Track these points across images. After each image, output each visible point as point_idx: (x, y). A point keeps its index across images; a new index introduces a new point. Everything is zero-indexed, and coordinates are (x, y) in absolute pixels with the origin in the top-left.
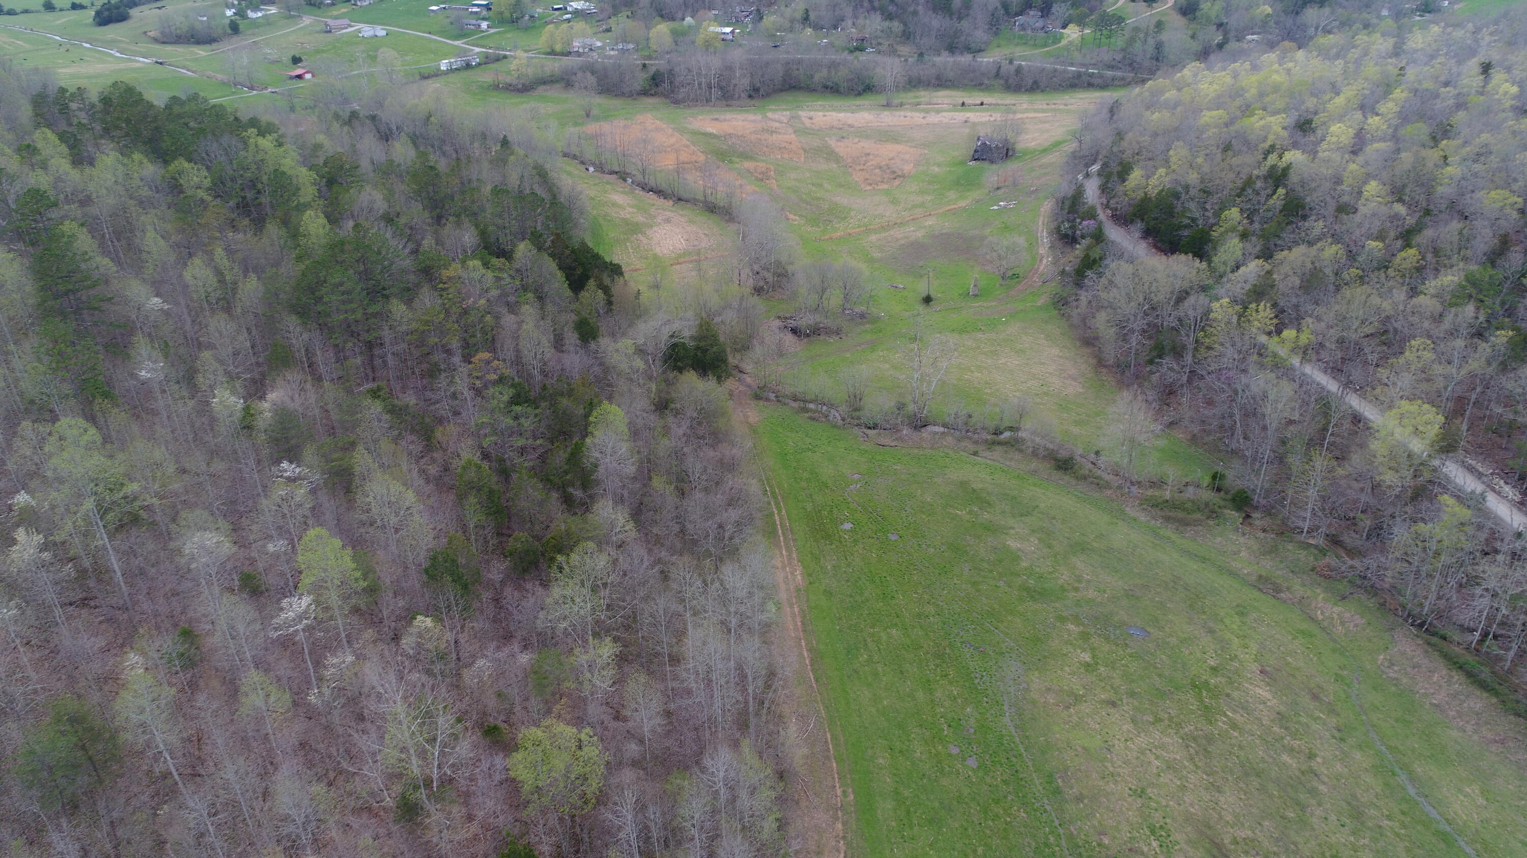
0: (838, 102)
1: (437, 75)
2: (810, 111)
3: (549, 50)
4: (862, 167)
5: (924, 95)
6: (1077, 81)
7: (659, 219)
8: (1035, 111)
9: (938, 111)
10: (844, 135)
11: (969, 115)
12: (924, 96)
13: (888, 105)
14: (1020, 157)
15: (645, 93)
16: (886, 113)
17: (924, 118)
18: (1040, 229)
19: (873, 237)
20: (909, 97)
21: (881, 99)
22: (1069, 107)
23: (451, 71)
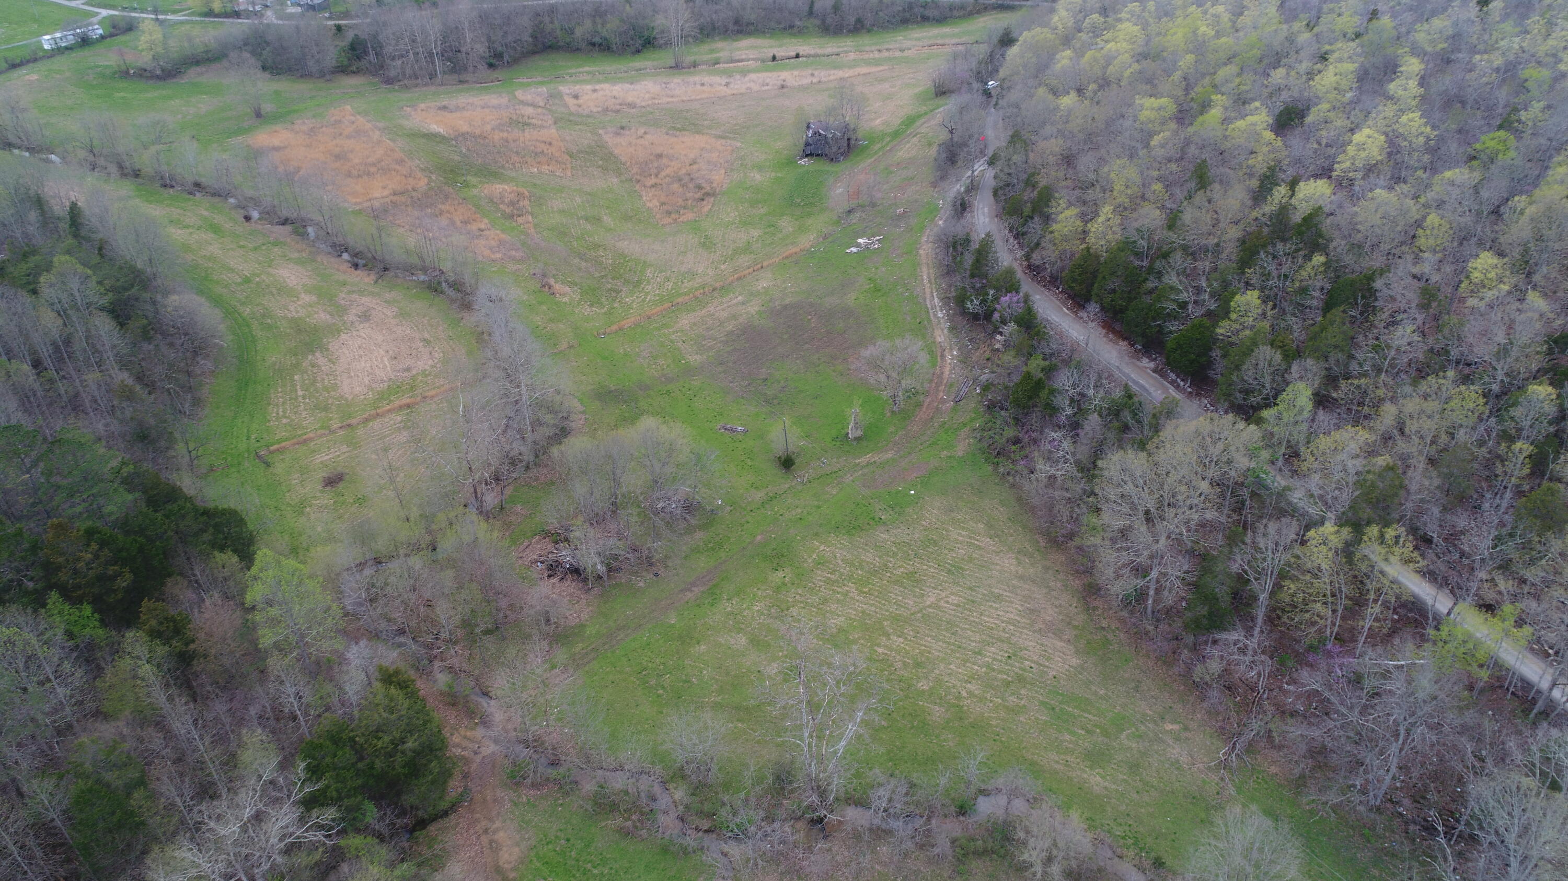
0: (609, 65)
1: (35, 60)
2: (576, 82)
3: (205, 10)
4: (653, 181)
5: (723, 48)
6: (907, 15)
7: (351, 317)
8: (868, 63)
9: (744, 72)
10: (624, 122)
11: (785, 75)
12: (722, 50)
13: (677, 67)
14: (866, 147)
15: (342, 70)
16: (677, 80)
17: (727, 85)
18: (928, 291)
19: (685, 321)
20: (702, 52)
21: (666, 57)
22: (906, 53)
23: (59, 51)
